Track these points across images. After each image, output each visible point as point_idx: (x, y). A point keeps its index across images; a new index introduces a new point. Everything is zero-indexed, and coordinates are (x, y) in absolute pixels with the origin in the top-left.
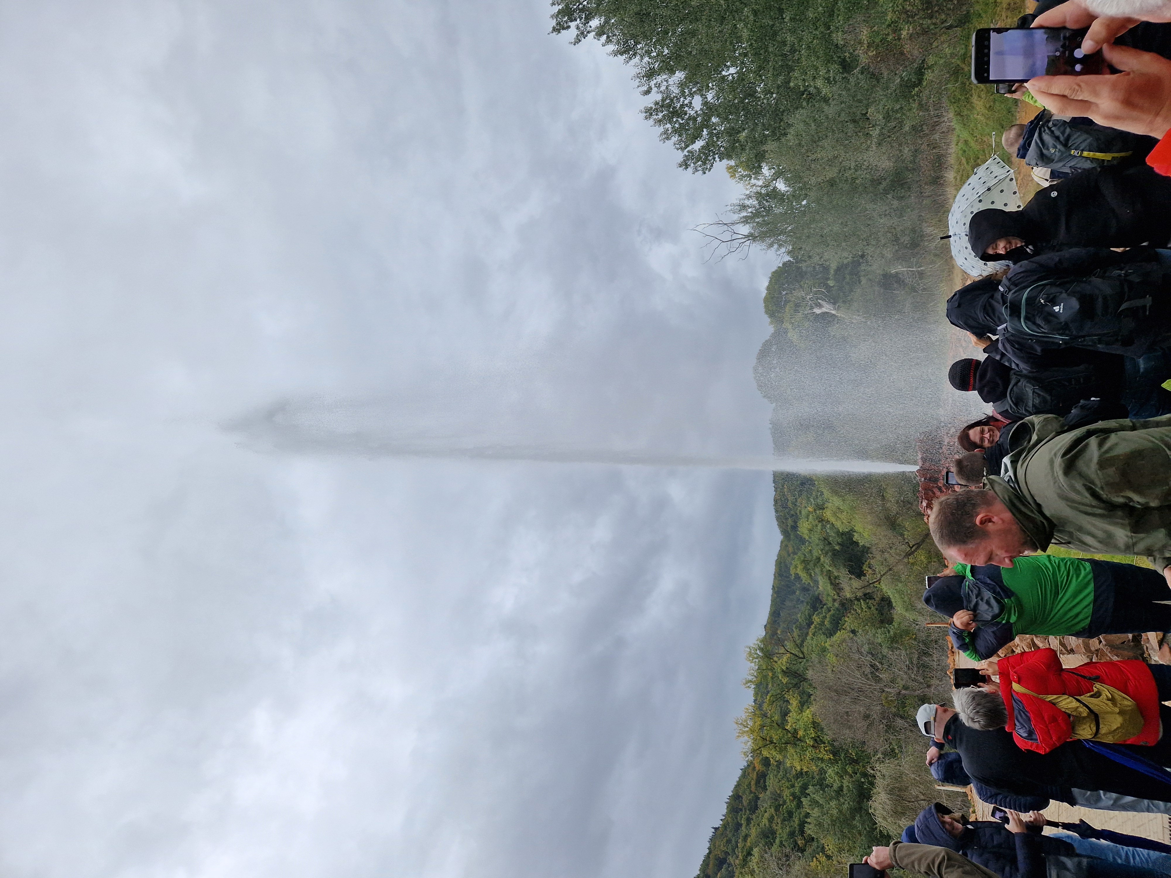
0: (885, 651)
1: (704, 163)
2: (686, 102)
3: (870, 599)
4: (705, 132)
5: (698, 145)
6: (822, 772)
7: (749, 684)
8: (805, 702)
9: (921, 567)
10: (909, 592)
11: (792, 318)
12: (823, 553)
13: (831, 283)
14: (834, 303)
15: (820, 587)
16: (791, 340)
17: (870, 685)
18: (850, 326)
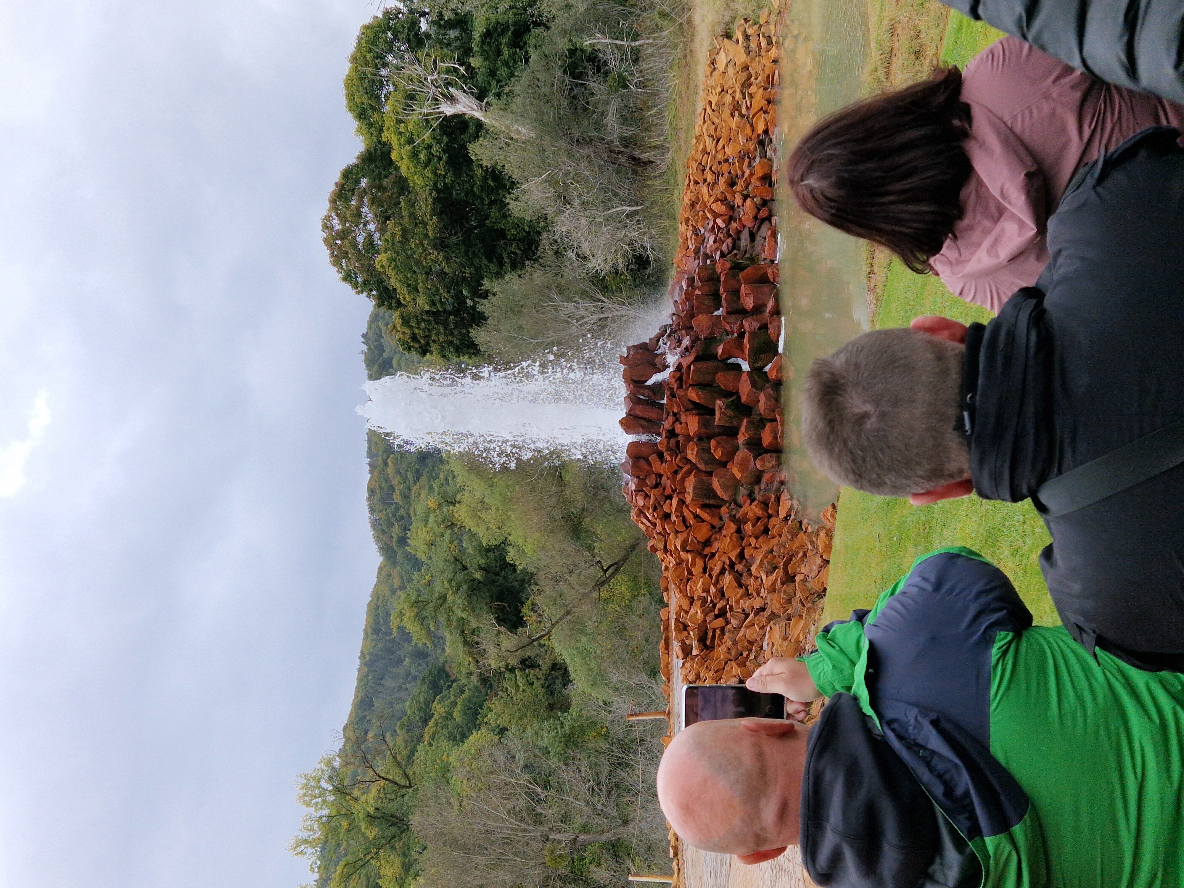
0: (553, 763)
7: (304, 847)
8: (408, 870)
9: (619, 606)
11: (399, 122)
12: (451, 587)
13: (475, 62)
14: (480, 97)
15: (448, 650)
16: (397, 168)
17: (525, 830)
18: (508, 145)
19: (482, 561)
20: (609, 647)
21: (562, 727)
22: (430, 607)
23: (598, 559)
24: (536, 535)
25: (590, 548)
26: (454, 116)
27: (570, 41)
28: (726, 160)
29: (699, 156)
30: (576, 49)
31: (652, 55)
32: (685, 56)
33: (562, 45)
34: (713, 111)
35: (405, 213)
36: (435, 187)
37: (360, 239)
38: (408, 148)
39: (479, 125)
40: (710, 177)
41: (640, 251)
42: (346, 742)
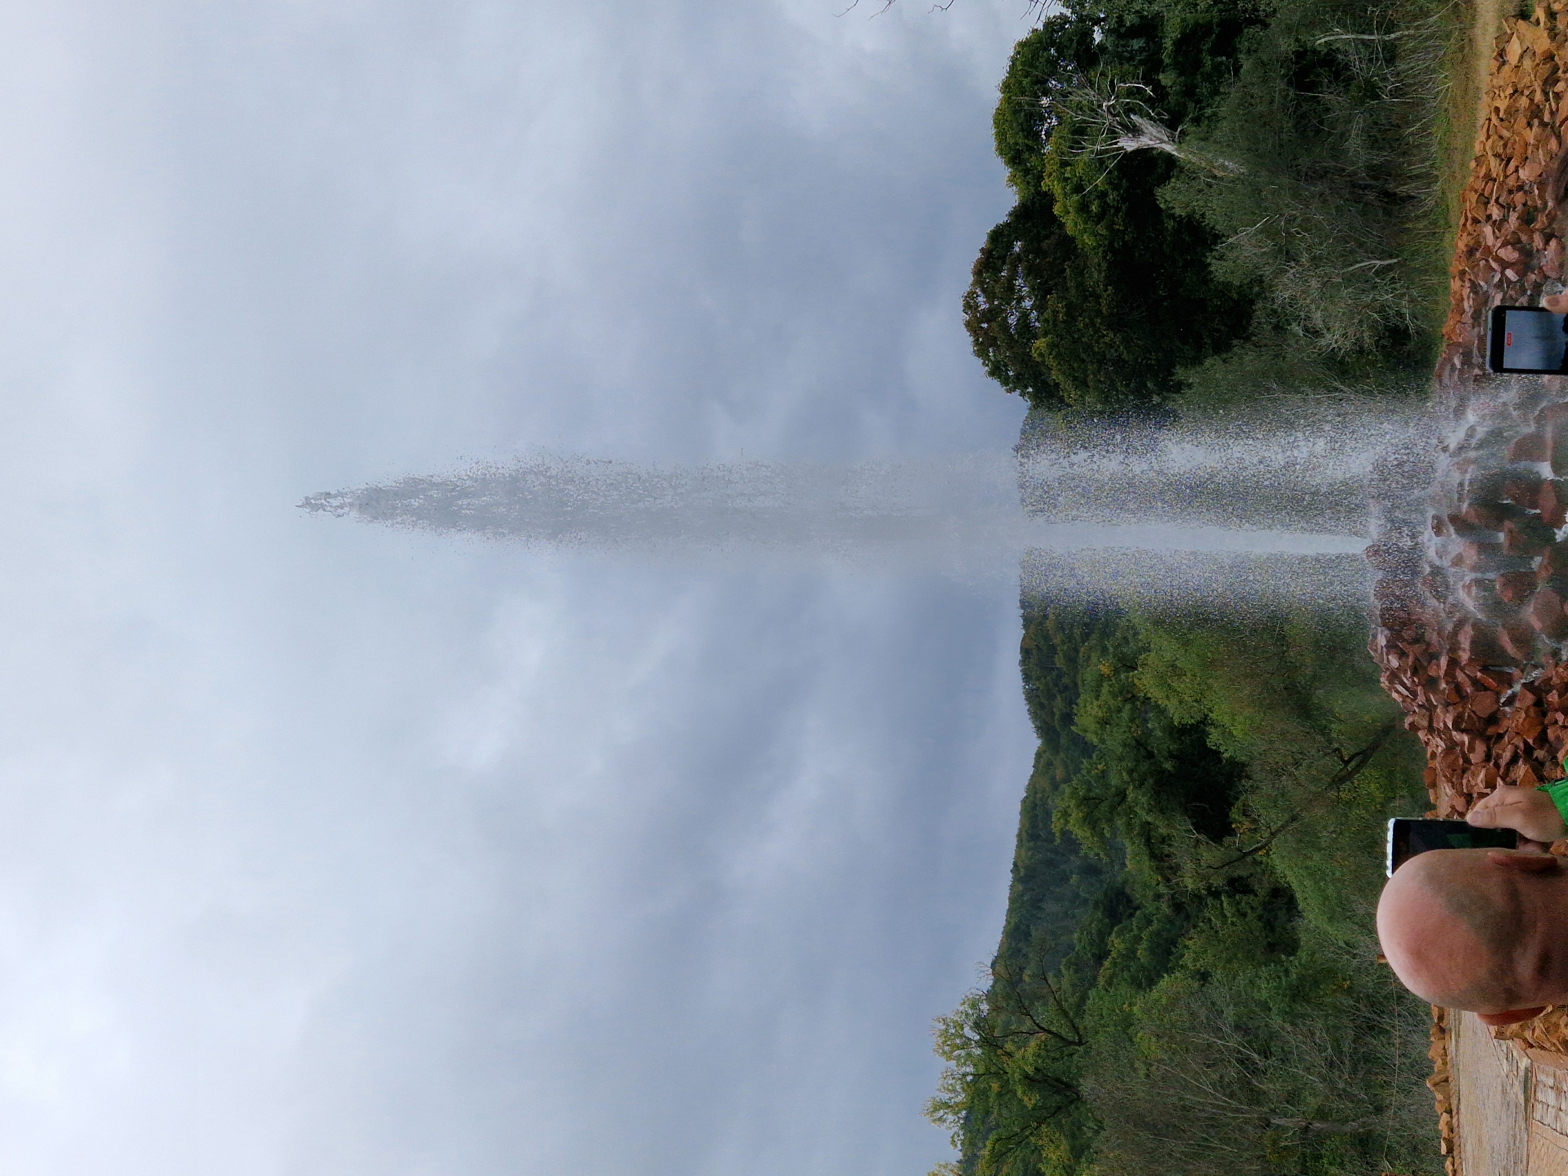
3: (1245, 892)
8: (1079, 1153)
11: (1064, 164)
12: (1133, 780)
13: (1166, 79)
14: (1171, 125)
15: (1130, 865)
16: (1062, 226)
17: (1237, 1110)
18: (1210, 186)
19: (1173, 747)
20: (1353, 868)
21: (1287, 976)
22: (1104, 807)
23: (1336, 745)
24: (1247, 712)
25: (1324, 731)
26: (1138, 152)
27: (1297, 40)
28: (1520, 188)
29: (1479, 185)
30: (1306, 51)
31: (1414, 51)
32: (1462, 49)
33: (1286, 46)
34: (1502, 120)
35: (1071, 284)
36: (1110, 248)
37: (1012, 320)
38: (1075, 198)
39: (1170, 161)
40: (1496, 213)
41: (1394, 321)
42: (996, 982)
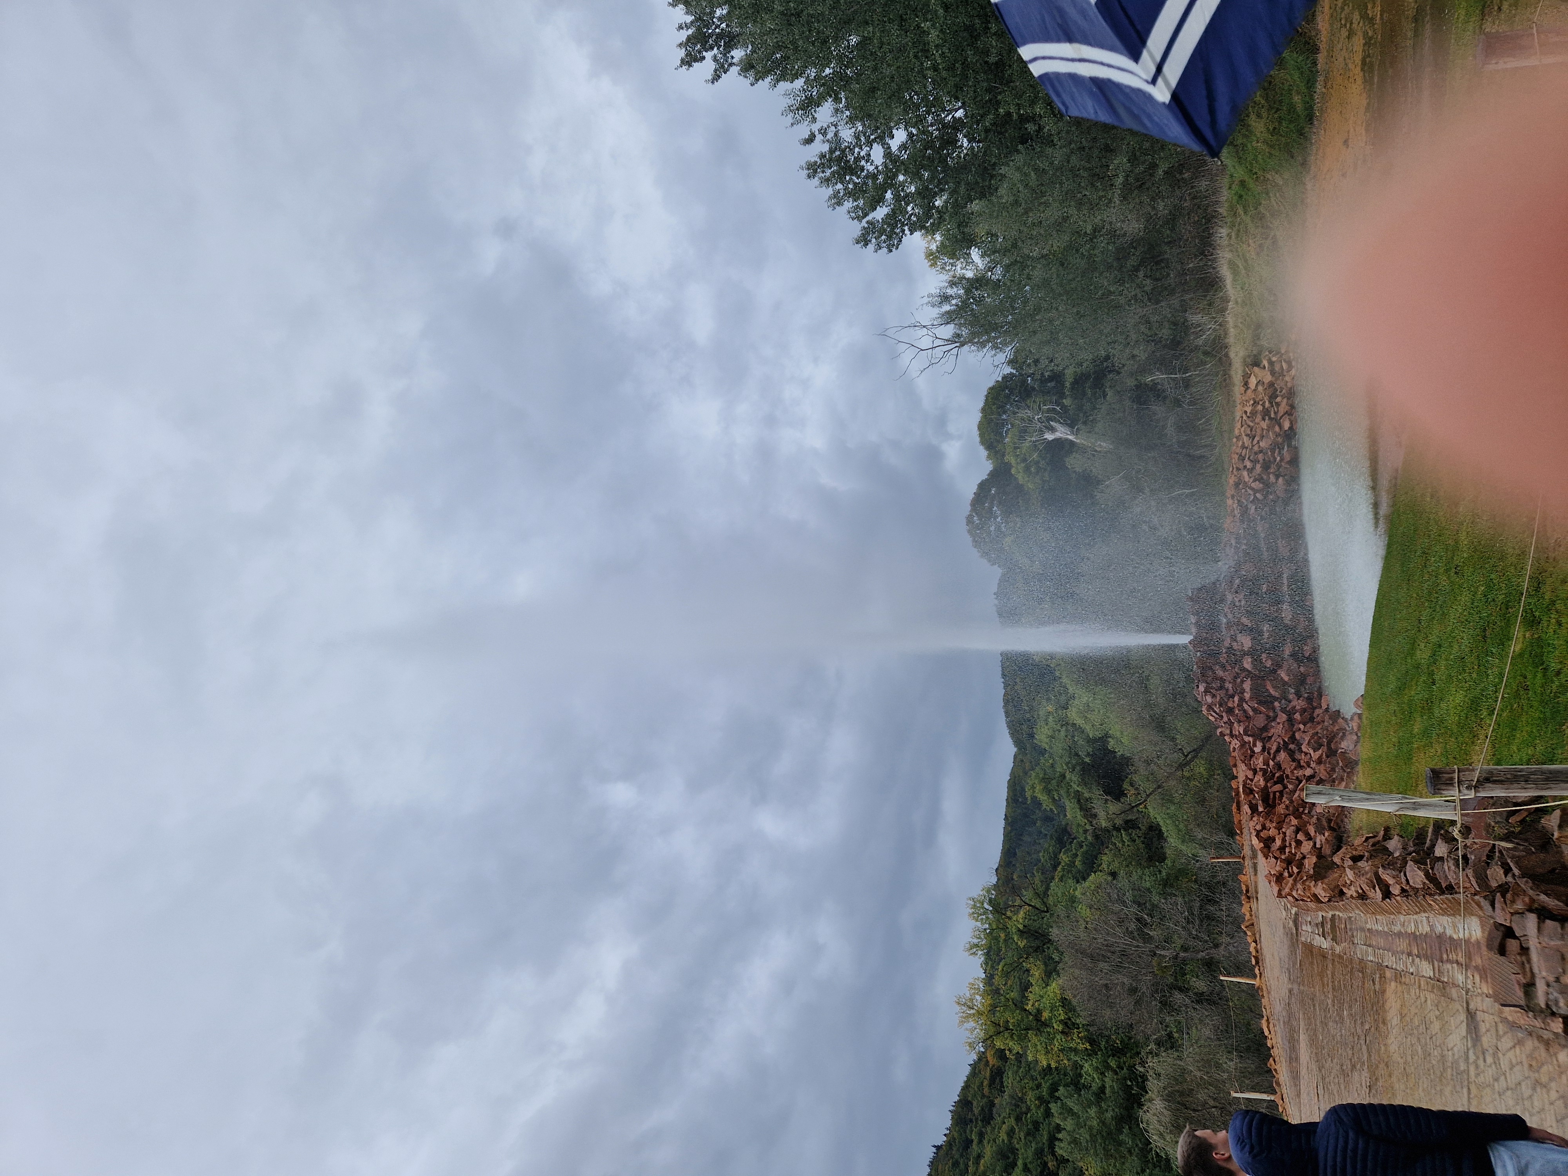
0: (1155, 898)
1: (890, 237)
2: (862, 154)
3: (1133, 828)
4: (889, 195)
5: (880, 213)
6: (1077, 1067)
7: (975, 950)
8: (1051, 972)
9: (1199, 782)
10: (1185, 817)
11: (1016, 448)
12: (1069, 768)
13: (1067, 402)
14: (1071, 426)
15: (1069, 814)
16: (1016, 479)
17: (1138, 946)
18: (1094, 455)
19: (1090, 750)
20: (1193, 813)
21: (1160, 874)
22: (1054, 782)
23: (1180, 747)
24: (1130, 730)
25: (1173, 739)
26: (1055, 440)
27: (1136, 379)
28: (1261, 452)
29: (1239, 450)
30: (1141, 385)
31: (1199, 382)
32: (1224, 380)
33: (1131, 383)
34: (1248, 417)
36: (1043, 489)
38: (1023, 465)
39: (1072, 444)
40: (1249, 464)
41: (1197, 521)
42: (999, 879)
